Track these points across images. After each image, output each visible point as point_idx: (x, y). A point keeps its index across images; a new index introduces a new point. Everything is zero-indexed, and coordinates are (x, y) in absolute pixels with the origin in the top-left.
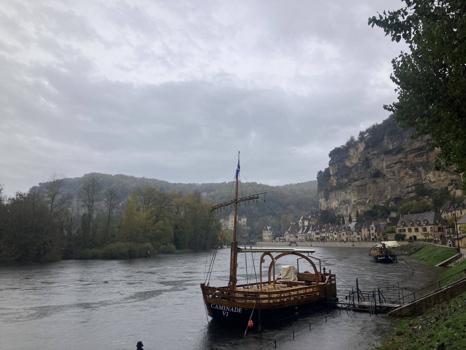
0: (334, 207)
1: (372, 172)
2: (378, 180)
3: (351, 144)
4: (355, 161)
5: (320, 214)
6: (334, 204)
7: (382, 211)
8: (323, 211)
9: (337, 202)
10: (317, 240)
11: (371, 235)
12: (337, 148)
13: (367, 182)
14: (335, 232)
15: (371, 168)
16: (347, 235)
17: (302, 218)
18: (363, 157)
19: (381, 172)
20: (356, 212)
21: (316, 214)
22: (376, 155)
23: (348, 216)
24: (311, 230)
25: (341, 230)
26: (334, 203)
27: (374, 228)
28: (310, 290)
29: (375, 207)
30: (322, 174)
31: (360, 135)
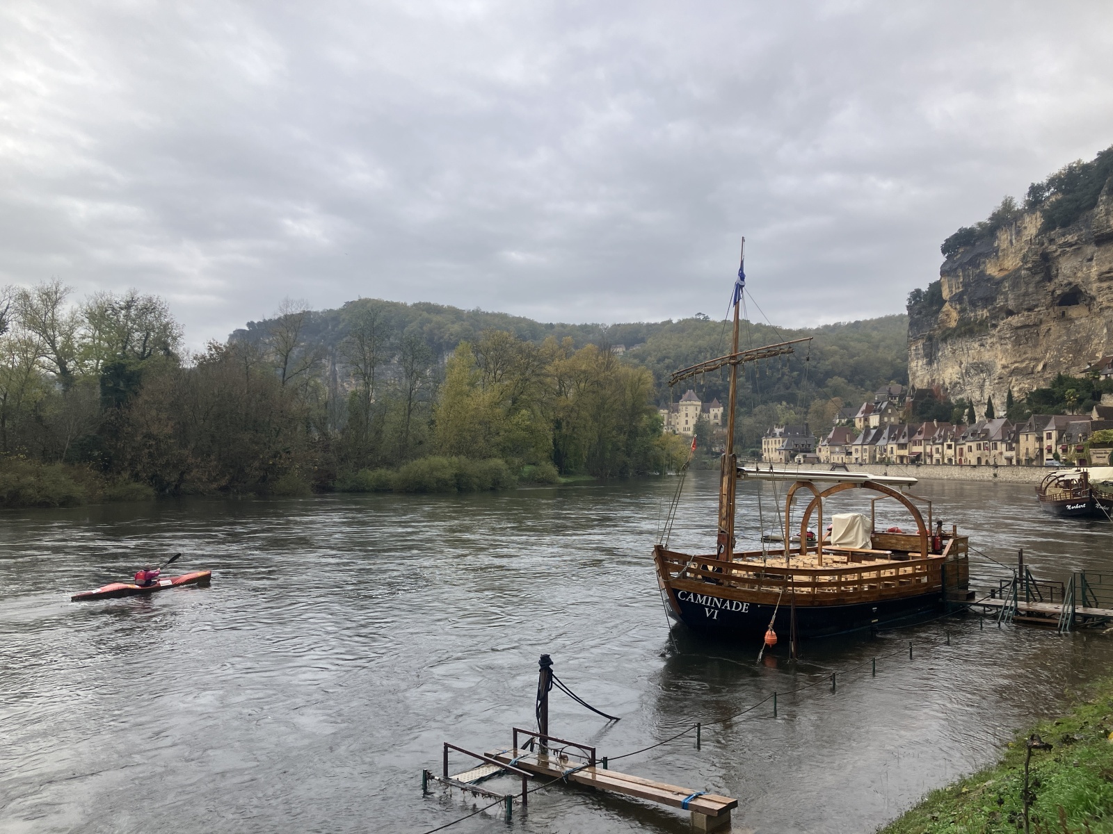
0: (947, 381)
1: (1058, 292)
2: (1073, 312)
3: (1005, 218)
4: (1011, 263)
5: (912, 397)
6: (949, 373)
7: (1077, 390)
8: (922, 390)
9: (957, 368)
10: (902, 462)
11: (1045, 451)
12: (966, 229)
13: (1042, 316)
14: (949, 442)
15: (1056, 281)
16: (980, 449)
17: (864, 407)
18: (1036, 254)
19: (1083, 290)
20: (1006, 395)
21: (902, 397)
22: (1071, 245)
23: (985, 404)
24: (887, 438)
25: (964, 438)
26: (950, 370)
27: (1054, 434)
28: (905, 571)
29: (1060, 380)
30: (920, 298)
31: (1029, 195)
